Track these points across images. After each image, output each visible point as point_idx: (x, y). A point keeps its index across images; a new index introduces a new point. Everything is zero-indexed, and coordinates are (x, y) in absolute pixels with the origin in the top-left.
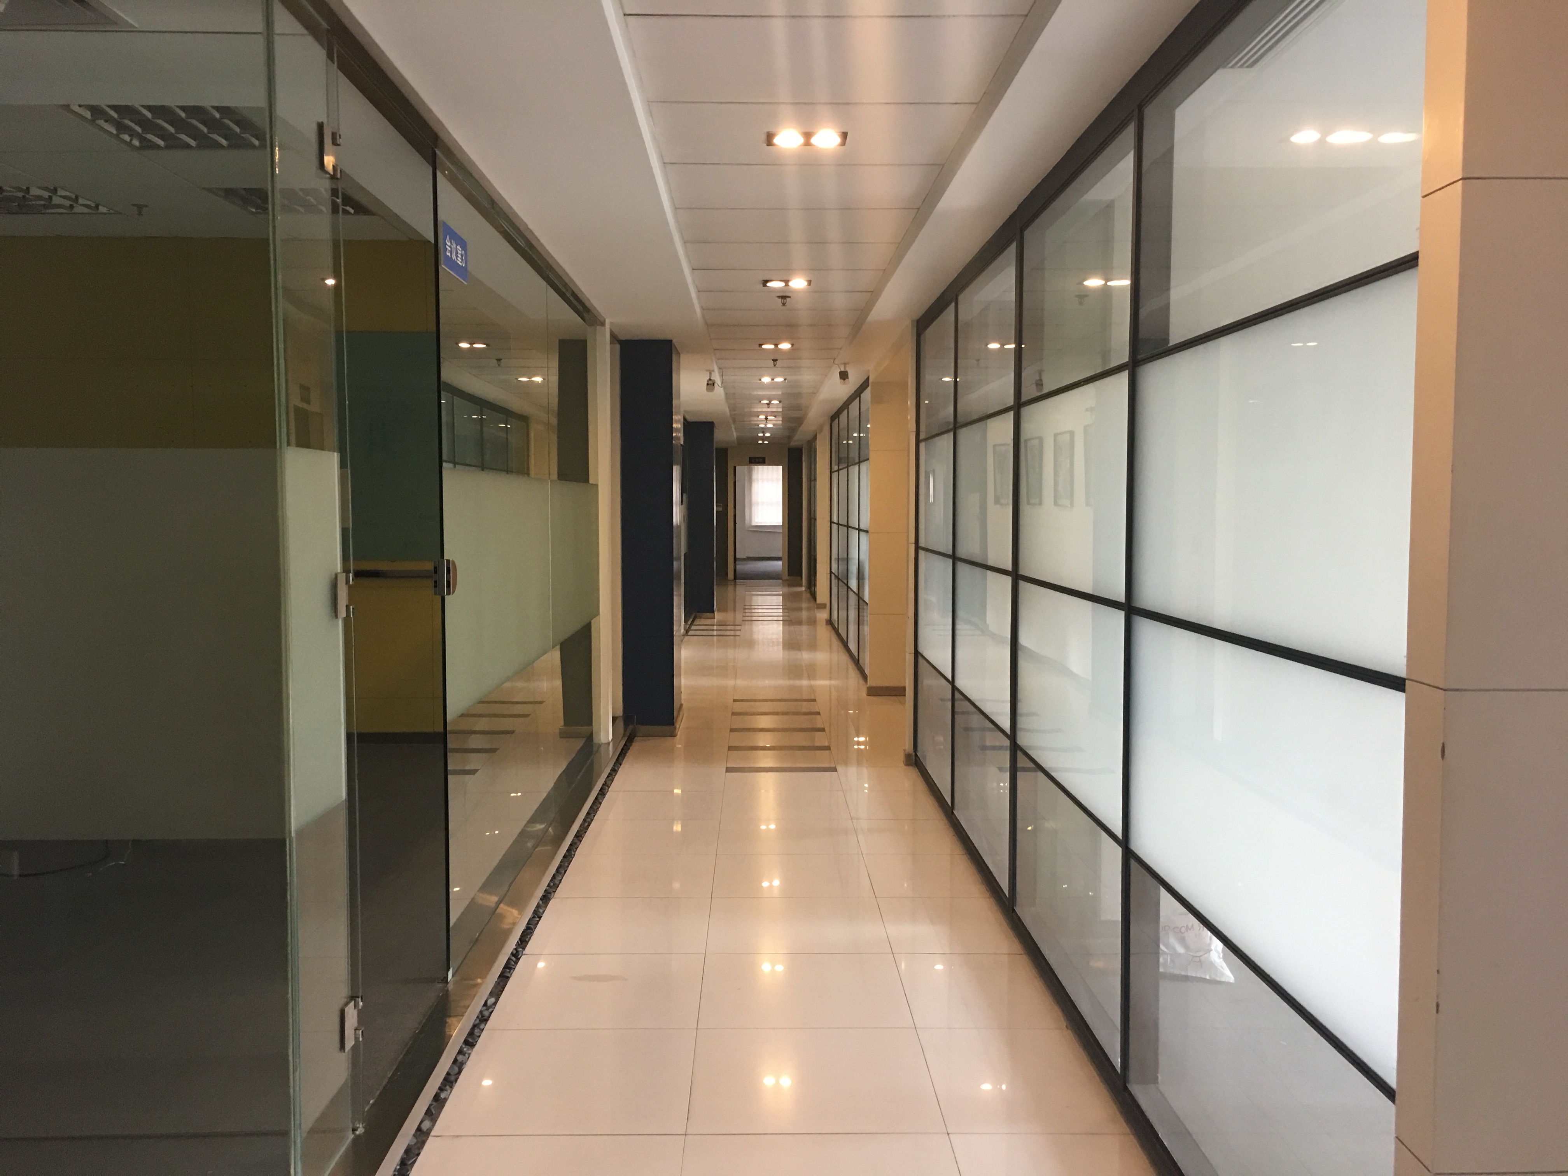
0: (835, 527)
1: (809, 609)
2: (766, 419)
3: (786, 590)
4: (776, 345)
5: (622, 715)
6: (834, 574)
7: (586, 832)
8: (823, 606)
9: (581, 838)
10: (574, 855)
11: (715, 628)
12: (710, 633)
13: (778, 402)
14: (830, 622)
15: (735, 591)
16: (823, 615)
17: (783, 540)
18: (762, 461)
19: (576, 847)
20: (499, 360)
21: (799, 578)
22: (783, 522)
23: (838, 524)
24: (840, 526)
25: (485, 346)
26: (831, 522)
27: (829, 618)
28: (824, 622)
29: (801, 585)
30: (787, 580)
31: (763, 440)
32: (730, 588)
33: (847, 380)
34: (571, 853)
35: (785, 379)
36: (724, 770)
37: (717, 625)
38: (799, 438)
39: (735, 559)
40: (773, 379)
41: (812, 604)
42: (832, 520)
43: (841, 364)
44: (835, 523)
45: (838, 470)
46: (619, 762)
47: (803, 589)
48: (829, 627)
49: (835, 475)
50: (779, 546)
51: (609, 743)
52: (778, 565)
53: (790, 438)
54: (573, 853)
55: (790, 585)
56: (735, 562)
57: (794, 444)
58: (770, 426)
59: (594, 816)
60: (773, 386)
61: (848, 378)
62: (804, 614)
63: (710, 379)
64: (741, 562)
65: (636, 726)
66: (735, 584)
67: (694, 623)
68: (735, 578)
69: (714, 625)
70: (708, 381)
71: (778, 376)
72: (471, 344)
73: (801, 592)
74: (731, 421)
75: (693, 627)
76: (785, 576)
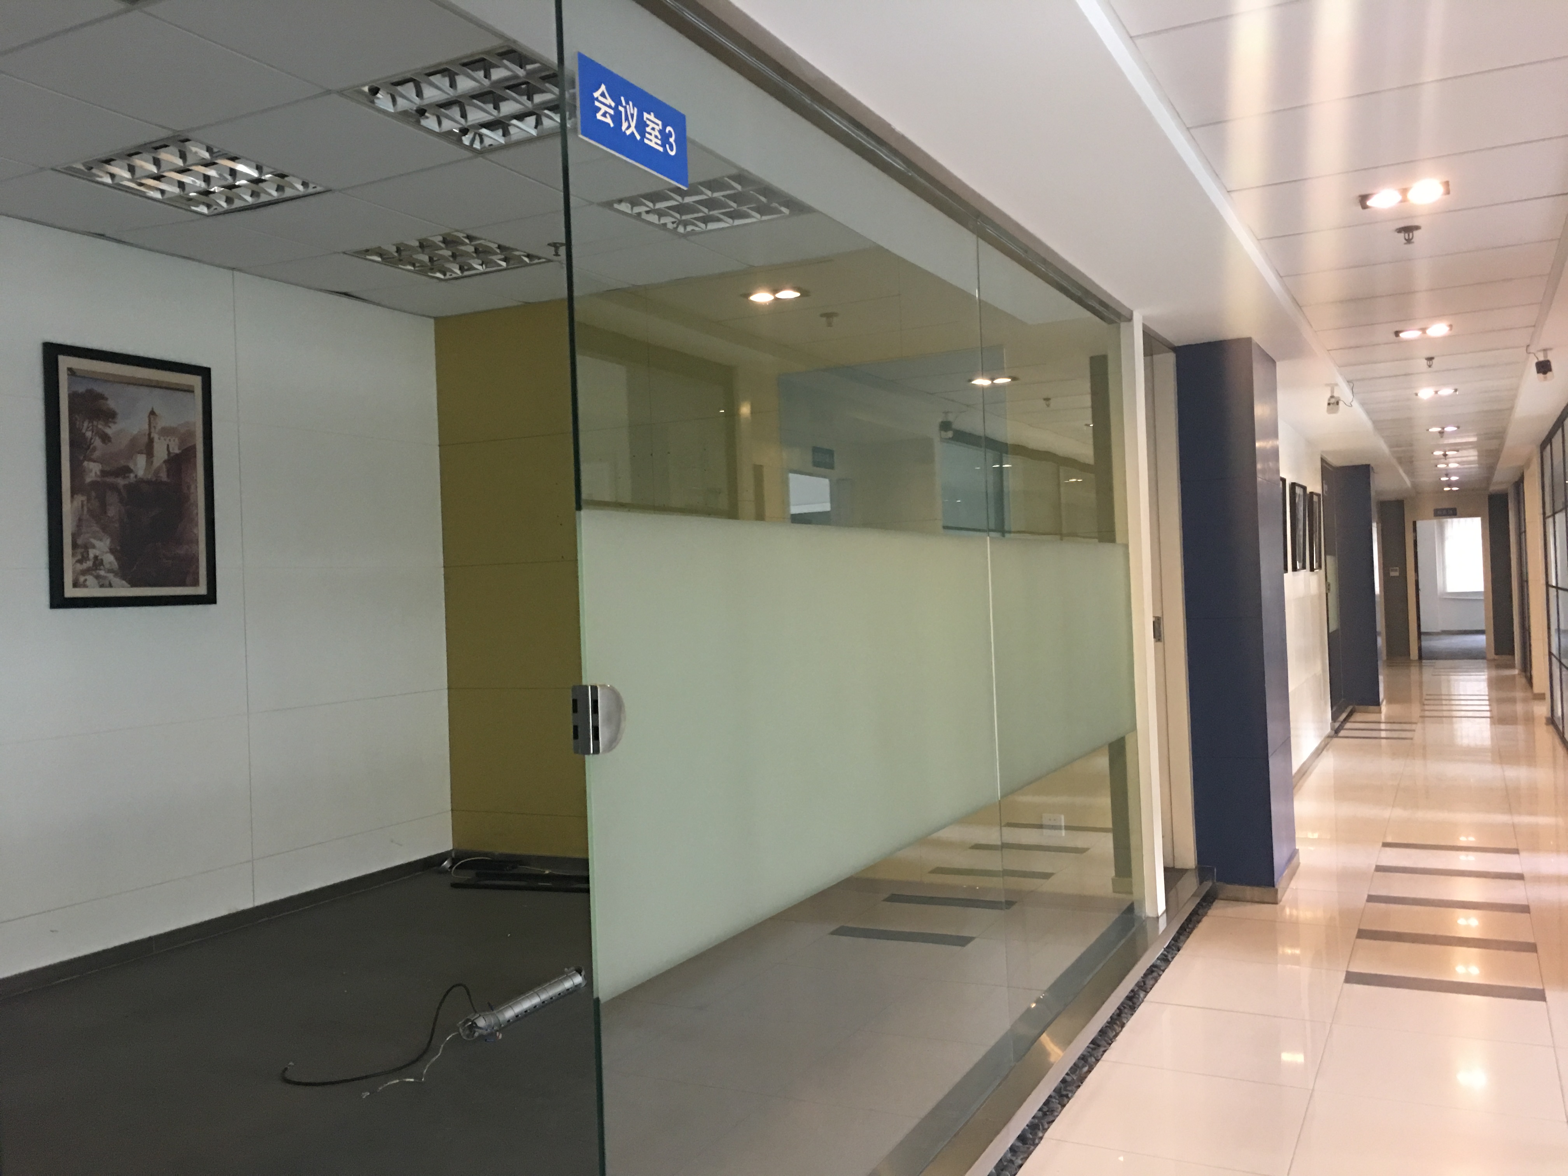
0: (1553, 592)
1: (1525, 700)
2: (1445, 455)
3: (1494, 673)
4: (1424, 330)
5: (1194, 867)
6: (1555, 657)
7: (1079, 1086)
8: (1540, 697)
9: (1066, 1100)
10: (1041, 1138)
11: (1383, 726)
12: (1374, 734)
13: (1456, 429)
14: (1551, 721)
15: (1421, 673)
16: (1541, 710)
17: (1486, 610)
18: (1453, 513)
19: (1051, 1119)
20: (1047, 399)
21: (1510, 657)
22: (1485, 587)
23: (1557, 588)
24: (1560, 592)
25: (1010, 380)
26: (1548, 585)
27: (1550, 715)
28: (1544, 721)
29: (1512, 666)
30: (1494, 660)
31: (1449, 486)
32: (1414, 670)
33: (1549, 374)
34: (1036, 1134)
35: (1456, 390)
36: (1343, 976)
37: (1385, 723)
38: (1501, 480)
39: (1420, 634)
40: (1436, 392)
41: (1529, 694)
42: (1550, 583)
43: (1540, 351)
44: (1553, 587)
45: (1554, 515)
46: (1174, 947)
47: (1516, 672)
48: (1551, 728)
49: (1550, 521)
50: (1481, 617)
51: (1158, 918)
52: (1481, 641)
53: (1488, 479)
54: (1040, 1134)
55: (1499, 666)
56: (1419, 638)
57: (1493, 488)
58: (1453, 465)
59: (1105, 1051)
60: (1438, 402)
61: (1550, 370)
62: (1520, 708)
63: (1332, 397)
64: (1428, 637)
65: (1218, 884)
66: (1421, 667)
67: (1352, 719)
68: (1420, 657)
69: (1380, 722)
70: (1329, 400)
71: (1445, 385)
72: (992, 379)
73: (1514, 676)
74: (1394, 462)
75: (1348, 725)
76: (1491, 654)
